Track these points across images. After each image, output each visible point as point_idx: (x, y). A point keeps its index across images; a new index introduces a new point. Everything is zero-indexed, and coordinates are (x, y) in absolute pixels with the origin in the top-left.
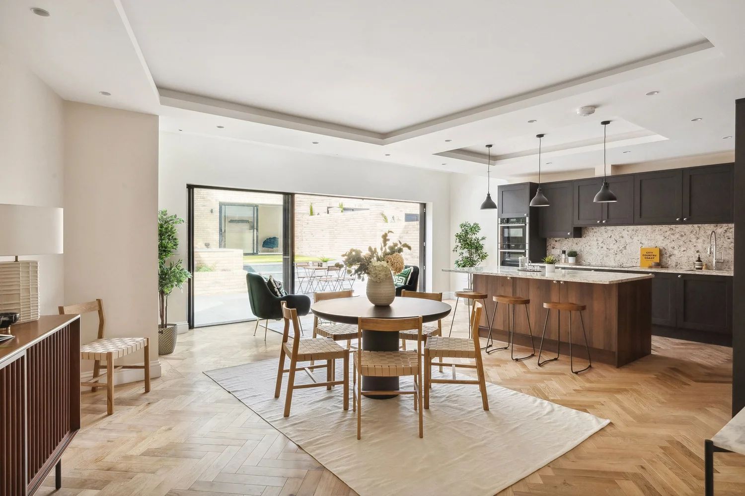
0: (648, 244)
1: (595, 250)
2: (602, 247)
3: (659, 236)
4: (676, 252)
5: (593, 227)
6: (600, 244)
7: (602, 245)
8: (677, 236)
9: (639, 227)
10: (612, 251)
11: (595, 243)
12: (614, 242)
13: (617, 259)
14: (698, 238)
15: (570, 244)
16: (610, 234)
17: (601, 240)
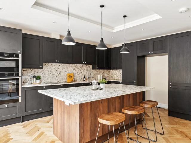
0: (68, 72)
1: (47, 75)
2: (50, 74)
3: (72, 69)
4: (76, 75)
5: (46, 63)
6: (49, 72)
7: (50, 73)
8: (77, 69)
9: (65, 64)
10: (55, 75)
11: (47, 72)
12: (56, 71)
13: (57, 79)
14: (82, 70)
15: (33, 72)
16: (54, 67)
17: (49, 70)
